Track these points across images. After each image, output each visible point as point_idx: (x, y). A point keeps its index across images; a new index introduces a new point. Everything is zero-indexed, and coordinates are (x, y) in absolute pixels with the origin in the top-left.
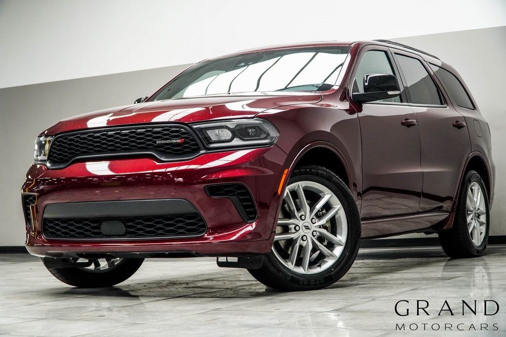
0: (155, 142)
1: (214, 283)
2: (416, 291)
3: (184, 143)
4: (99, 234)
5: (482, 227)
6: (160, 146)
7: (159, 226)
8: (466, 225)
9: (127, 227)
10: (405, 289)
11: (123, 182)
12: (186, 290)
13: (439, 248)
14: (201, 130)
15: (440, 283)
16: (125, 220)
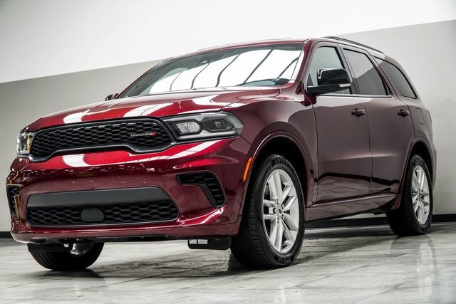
1: (182, 263)
2: (367, 268)
3: (157, 135)
4: (80, 221)
5: (426, 207)
6: (134, 139)
7: (134, 212)
8: (411, 205)
9: (105, 214)
10: (357, 267)
11: (96, 173)
12: (156, 270)
13: (387, 227)
14: (171, 123)
15: (389, 260)
16: (104, 208)
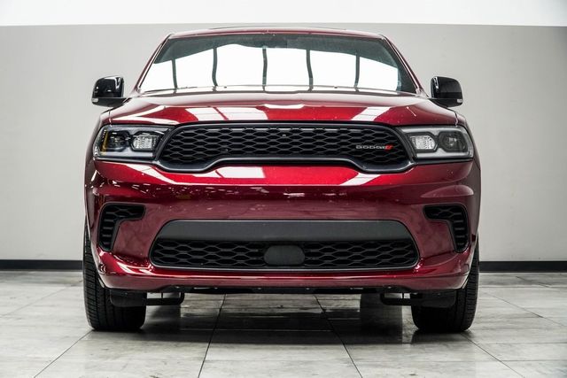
0: (354, 147)
3: (392, 150)
4: (262, 263)
6: (359, 152)
14: (407, 134)
